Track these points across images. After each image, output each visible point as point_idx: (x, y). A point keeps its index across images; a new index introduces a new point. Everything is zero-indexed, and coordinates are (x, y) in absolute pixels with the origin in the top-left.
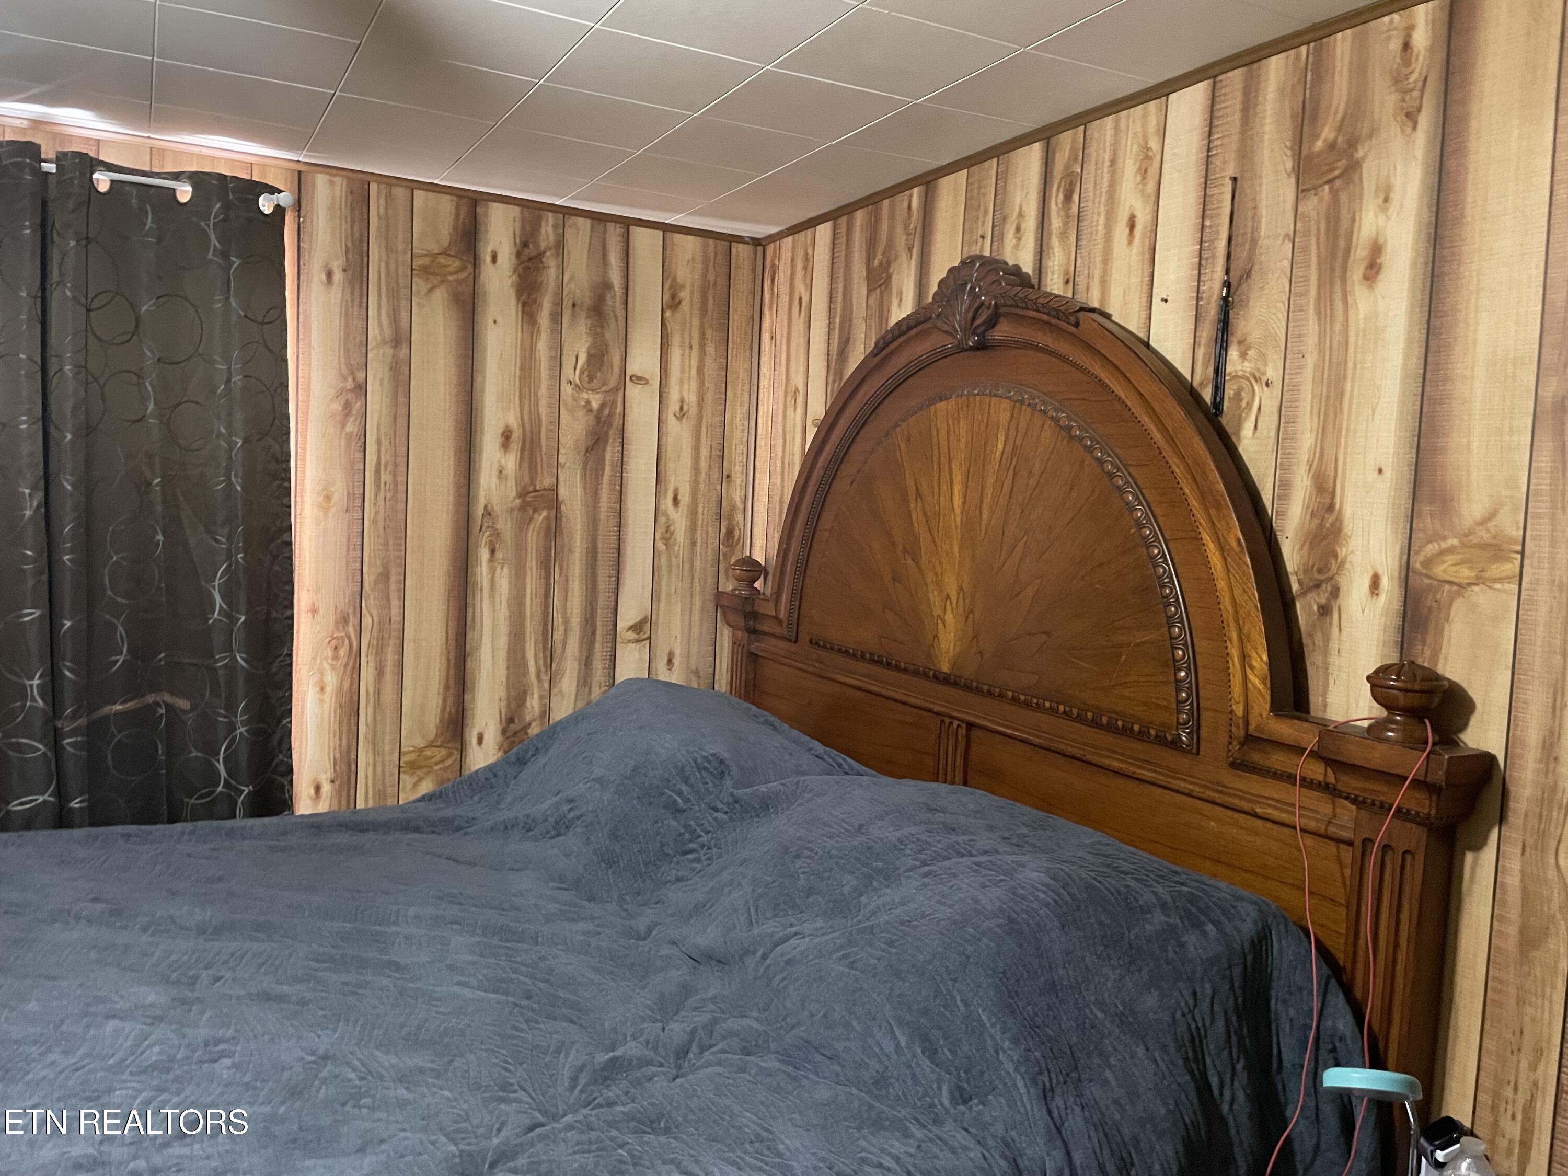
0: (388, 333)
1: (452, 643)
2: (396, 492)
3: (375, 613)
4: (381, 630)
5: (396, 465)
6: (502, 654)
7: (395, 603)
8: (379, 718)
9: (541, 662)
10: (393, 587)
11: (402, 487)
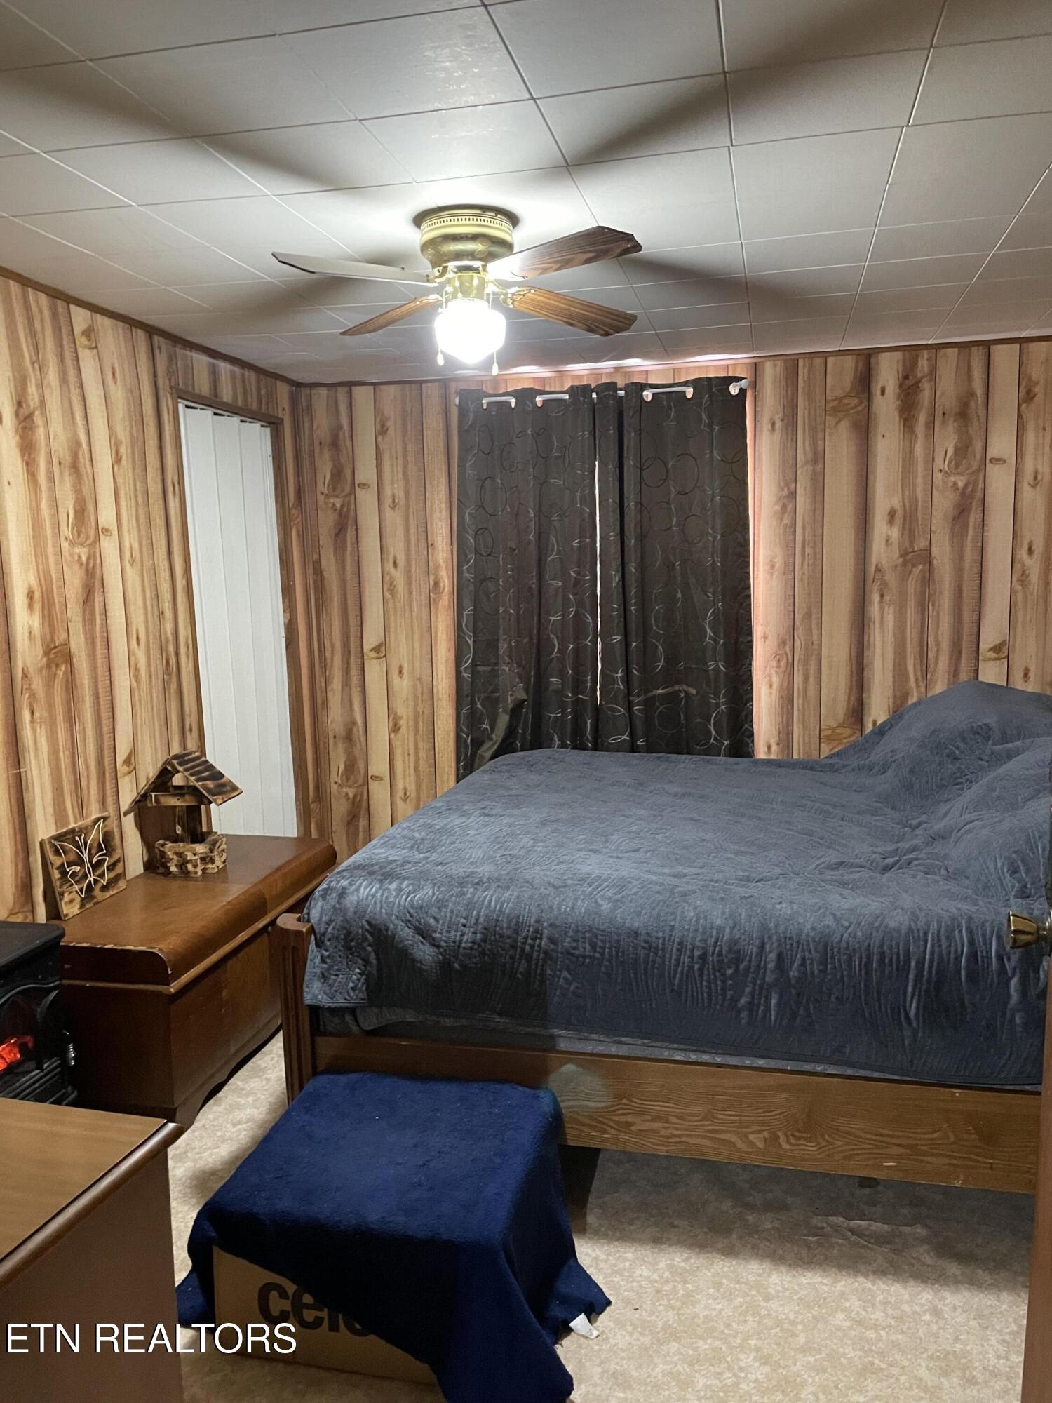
0: (810, 456)
1: (854, 661)
2: (815, 559)
3: (802, 638)
4: (807, 649)
5: (815, 543)
6: (890, 666)
7: (815, 632)
8: (806, 706)
9: (919, 673)
10: (814, 621)
11: (819, 556)
